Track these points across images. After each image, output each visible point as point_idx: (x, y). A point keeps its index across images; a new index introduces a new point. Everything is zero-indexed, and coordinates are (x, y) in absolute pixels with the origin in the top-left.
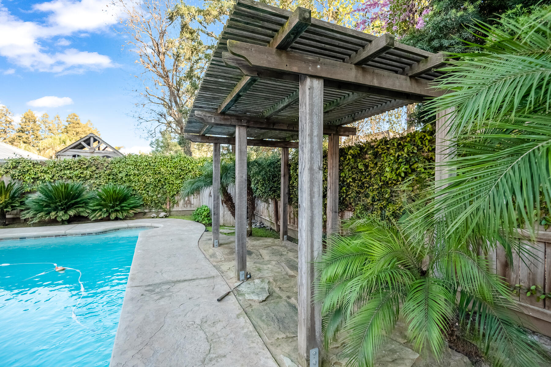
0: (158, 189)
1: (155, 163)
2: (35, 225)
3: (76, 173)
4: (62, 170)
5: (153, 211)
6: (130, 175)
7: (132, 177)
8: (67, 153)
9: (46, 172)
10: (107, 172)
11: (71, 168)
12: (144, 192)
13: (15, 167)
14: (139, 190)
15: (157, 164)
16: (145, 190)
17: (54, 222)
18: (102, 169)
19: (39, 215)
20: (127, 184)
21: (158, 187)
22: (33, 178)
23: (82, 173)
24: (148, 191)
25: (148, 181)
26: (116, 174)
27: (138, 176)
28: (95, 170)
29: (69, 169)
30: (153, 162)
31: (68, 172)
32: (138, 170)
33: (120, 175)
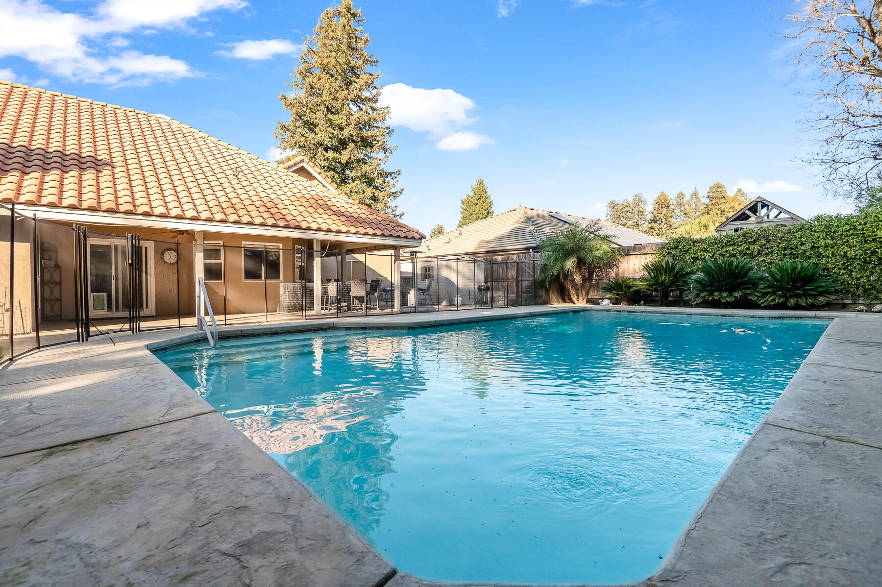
0: (871, 266)
1: (865, 224)
2: (698, 306)
3: (741, 248)
4: (723, 246)
5: (861, 302)
6: (818, 247)
7: (821, 250)
8: (728, 227)
9: (706, 251)
10: (783, 245)
11: (734, 244)
12: (842, 271)
13: (676, 247)
14: (834, 269)
15: (869, 225)
16: (844, 269)
17: (716, 304)
18: (775, 241)
19: (702, 295)
20: (814, 260)
21: (870, 263)
22: (693, 258)
23: (748, 249)
24: (851, 271)
25: (851, 254)
26: (798, 248)
27: (832, 247)
28: (765, 244)
29: (731, 245)
30: (861, 224)
31: (731, 248)
32: (833, 238)
33: (803, 248)
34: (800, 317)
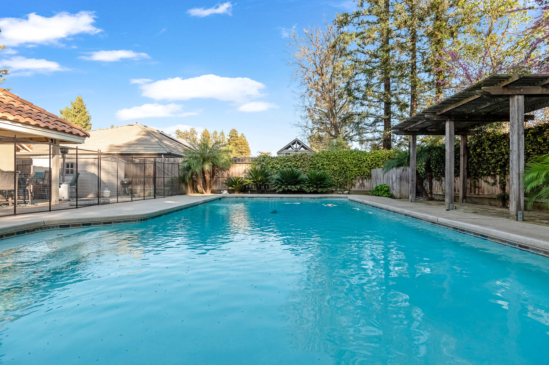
0: (342, 174)
1: (340, 156)
2: (280, 193)
3: (293, 163)
5: (338, 190)
6: (324, 165)
7: (325, 166)
8: (283, 152)
9: (278, 164)
10: (310, 163)
11: (290, 160)
12: (332, 176)
13: (263, 161)
14: (329, 175)
15: (341, 156)
16: (333, 175)
17: (290, 192)
18: (307, 161)
19: (283, 187)
20: (322, 171)
21: (341, 173)
22: (271, 167)
23: (296, 164)
24: (335, 176)
25: (335, 169)
26: (315, 165)
27: (329, 165)
28: (303, 162)
29: (289, 161)
30: (338, 156)
31: (289, 163)
32: (329, 161)
33: (318, 165)
34: (326, 197)
